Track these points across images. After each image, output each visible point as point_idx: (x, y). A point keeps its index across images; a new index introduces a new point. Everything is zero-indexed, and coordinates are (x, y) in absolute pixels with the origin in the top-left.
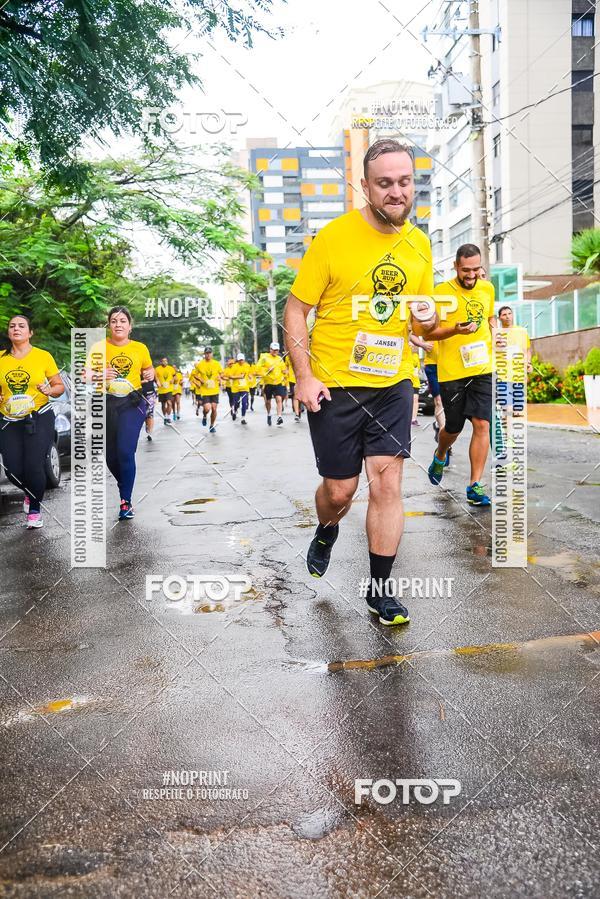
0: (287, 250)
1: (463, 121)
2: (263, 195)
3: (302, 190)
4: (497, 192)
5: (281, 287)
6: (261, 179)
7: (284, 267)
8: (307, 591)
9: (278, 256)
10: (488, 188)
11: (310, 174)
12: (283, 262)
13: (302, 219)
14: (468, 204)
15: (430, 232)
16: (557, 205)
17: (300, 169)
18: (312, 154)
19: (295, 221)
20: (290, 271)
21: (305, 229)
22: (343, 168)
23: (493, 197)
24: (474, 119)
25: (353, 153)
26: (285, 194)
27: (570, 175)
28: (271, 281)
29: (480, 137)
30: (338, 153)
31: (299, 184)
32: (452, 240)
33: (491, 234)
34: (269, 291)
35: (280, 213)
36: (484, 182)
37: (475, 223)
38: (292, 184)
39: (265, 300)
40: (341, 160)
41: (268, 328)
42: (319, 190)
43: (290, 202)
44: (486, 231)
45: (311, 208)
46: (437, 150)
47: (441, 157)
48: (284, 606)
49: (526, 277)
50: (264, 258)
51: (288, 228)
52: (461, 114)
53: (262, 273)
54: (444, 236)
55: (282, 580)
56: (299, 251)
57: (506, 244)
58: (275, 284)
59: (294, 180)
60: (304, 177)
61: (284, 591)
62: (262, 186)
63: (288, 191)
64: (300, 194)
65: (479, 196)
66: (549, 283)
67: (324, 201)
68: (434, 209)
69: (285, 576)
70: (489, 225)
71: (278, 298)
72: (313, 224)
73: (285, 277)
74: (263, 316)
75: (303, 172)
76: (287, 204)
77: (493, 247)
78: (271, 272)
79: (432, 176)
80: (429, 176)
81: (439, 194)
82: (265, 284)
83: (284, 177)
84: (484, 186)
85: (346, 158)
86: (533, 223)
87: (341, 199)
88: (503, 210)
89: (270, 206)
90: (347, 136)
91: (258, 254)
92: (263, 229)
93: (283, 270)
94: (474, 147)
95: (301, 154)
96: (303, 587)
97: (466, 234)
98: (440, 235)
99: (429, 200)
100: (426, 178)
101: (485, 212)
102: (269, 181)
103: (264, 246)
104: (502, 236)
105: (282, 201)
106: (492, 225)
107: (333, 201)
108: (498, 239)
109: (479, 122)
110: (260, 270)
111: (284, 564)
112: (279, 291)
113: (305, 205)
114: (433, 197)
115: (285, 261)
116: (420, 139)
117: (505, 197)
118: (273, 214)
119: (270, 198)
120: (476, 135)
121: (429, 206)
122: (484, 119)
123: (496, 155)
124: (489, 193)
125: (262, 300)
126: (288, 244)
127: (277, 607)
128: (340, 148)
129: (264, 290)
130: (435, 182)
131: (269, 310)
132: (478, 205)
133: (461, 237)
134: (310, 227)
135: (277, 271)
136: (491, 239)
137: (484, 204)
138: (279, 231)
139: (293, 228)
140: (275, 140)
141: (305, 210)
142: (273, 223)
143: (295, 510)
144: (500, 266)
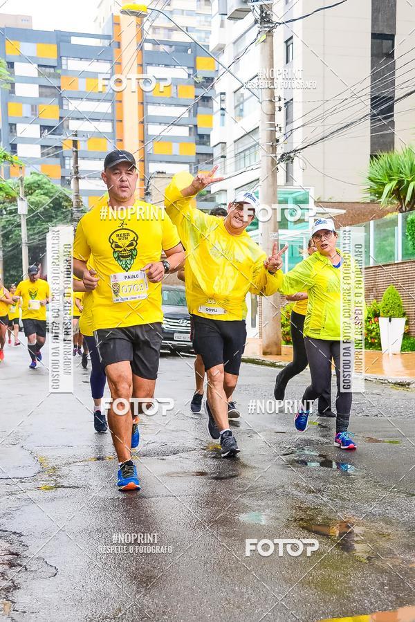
0: (43, 154)
1: (250, 18)
2: (13, 85)
3: (63, 83)
4: (288, 103)
5: (33, 198)
6: (11, 65)
7: (38, 175)
8: (46, 568)
9: (32, 161)
10: (277, 99)
11: (72, 65)
12: (38, 168)
13: (61, 118)
14: (255, 115)
15: (212, 145)
16: (352, 123)
17: (60, 58)
18: (75, 41)
19: (53, 120)
20: (45, 180)
21: (64, 131)
22: (111, 61)
23: (283, 109)
24: (262, 18)
25: (123, 45)
26: (40, 86)
27: (369, 90)
28: (22, 190)
29: (269, 39)
30: (106, 43)
31: (58, 76)
32: (236, 156)
33: (280, 151)
34: (19, 202)
35: (34, 109)
36: (272, 90)
37: (263, 137)
38: (50, 75)
39: (14, 212)
40: (109, 50)
41: (17, 247)
42: (82, 85)
43: (46, 96)
44: (274, 148)
45: (73, 105)
46: (221, 49)
47: (226, 59)
48: (16, 587)
49: (318, 203)
50: (12, 162)
51: (43, 128)
52: (248, 11)
53: (9, 181)
54: (228, 150)
55: (17, 554)
56: (57, 156)
57: (297, 163)
58: (26, 194)
59: (52, 70)
60: (64, 67)
61: (19, 569)
62: (12, 74)
63: (45, 83)
64: (59, 87)
65: (267, 107)
66: (343, 211)
67: (88, 99)
68: (217, 118)
69: (20, 550)
70: (278, 141)
71: (30, 211)
72: (74, 125)
73: (39, 187)
74: (11, 232)
75: (64, 62)
76: (43, 99)
77: (282, 166)
78: (22, 179)
79: (216, 78)
80: (213, 79)
81: (222, 101)
82: (14, 194)
83: (39, 66)
84: (272, 95)
85: (115, 50)
86: (327, 142)
87: (109, 97)
88: (295, 125)
89: (22, 100)
90: (116, 23)
91: (5, 157)
92: (12, 127)
93: (36, 178)
94: (262, 49)
95: (61, 39)
96: (41, 563)
97: (252, 150)
98: (223, 149)
99: (212, 108)
100: (209, 80)
101: (273, 125)
102: (21, 69)
103: (14, 148)
104: (292, 155)
105: (37, 95)
106: (281, 140)
107: (99, 100)
108: (287, 158)
109: (268, 22)
110: (8, 176)
111: (20, 535)
112: (32, 203)
113: (65, 102)
114: (216, 105)
115: (39, 167)
116: (203, 35)
117: (297, 110)
118: (26, 110)
119: (23, 90)
120: (264, 37)
121: (212, 114)
122: (274, 19)
123: (287, 62)
124: (277, 104)
125: (11, 213)
126: (43, 147)
127: (7, 589)
128: (109, 37)
129: (13, 200)
130: (219, 87)
131: (19, 226)
132: (266, 118)
133: (247, 152)
134: (71, 128)
135: (29, 178)
136: (279, 157)
137: (272, 117)
138: (33, 131)
139: (49, 128)
140: (29, 19)
141: (65, 107)
142: (25, 120)
143: (38, 468)
144: (289, 189)
